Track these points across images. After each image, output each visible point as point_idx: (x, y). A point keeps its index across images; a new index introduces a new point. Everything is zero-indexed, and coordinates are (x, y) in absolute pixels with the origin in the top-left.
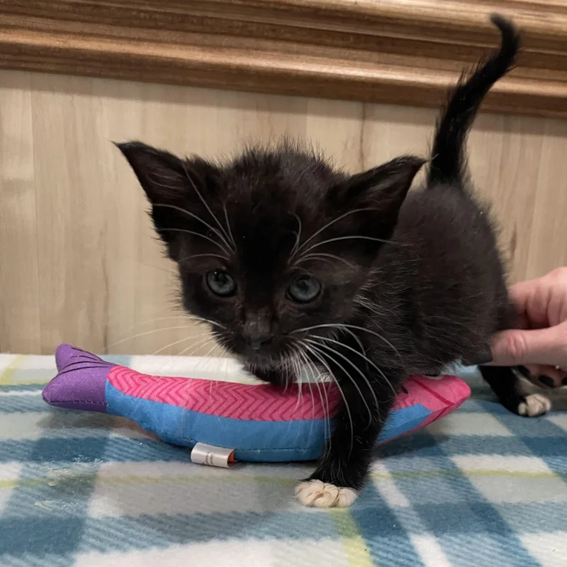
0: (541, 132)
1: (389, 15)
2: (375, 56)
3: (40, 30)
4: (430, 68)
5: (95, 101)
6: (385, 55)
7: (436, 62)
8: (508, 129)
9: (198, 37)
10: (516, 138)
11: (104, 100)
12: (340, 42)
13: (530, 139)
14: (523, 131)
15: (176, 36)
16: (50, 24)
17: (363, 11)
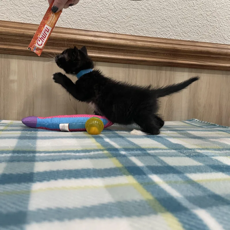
0: (137, 68)
1: (100, 42)
2: (97, 51)
3: (20, 46)
4: (110, 54)
5: (32, 62)
6: (100, 51)
7: (112, 52)
8: (129, 67)
9: (57, 47)
10: (131, 70)
11: (34, 62)
12: (89, 48)
13: (134, 70)
14: (133, 68)
15: (51, 47)
16: (23, 45)
17: (94, 41)
